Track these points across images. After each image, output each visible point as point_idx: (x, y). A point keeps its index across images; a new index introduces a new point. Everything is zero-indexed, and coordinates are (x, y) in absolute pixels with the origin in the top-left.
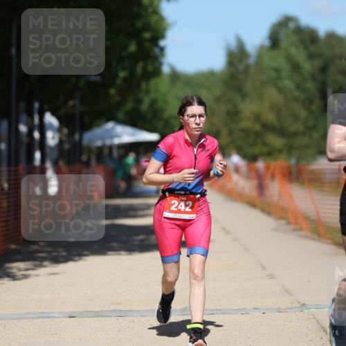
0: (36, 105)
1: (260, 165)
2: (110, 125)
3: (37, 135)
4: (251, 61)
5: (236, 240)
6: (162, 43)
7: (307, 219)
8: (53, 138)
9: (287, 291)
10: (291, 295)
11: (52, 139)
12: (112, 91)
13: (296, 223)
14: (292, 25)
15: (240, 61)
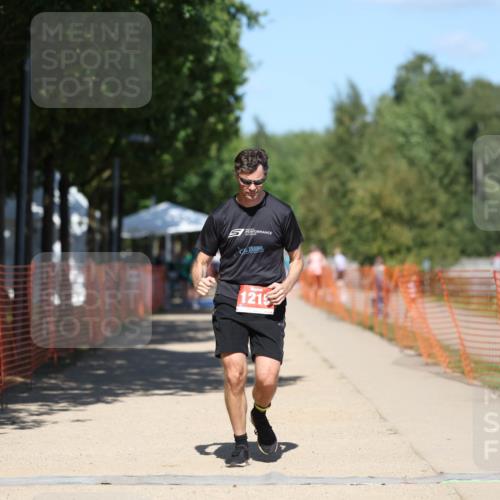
0: (58, 176)
1: (379, 269)
2: (163, 206)
3: (57, 219)
4: (369, 118)
5: (343, 377)
6: (240, 91)
7: (446, 348)
8: (80, 224)
9: (417, 453)
10: (424, 459)
11: (78, 225)
12: (167, 157)
13: (429, 355)
14: (427, 68)
15: (353, 118)
